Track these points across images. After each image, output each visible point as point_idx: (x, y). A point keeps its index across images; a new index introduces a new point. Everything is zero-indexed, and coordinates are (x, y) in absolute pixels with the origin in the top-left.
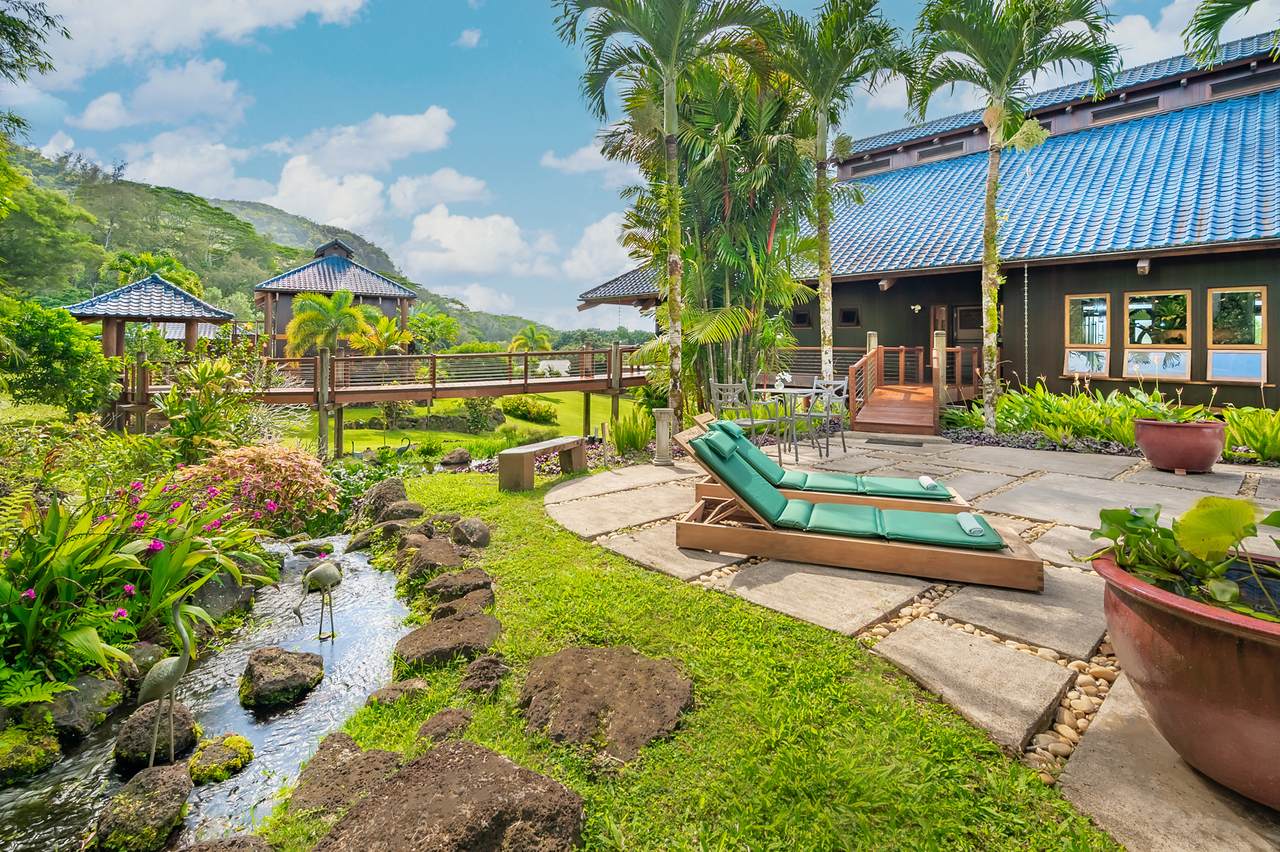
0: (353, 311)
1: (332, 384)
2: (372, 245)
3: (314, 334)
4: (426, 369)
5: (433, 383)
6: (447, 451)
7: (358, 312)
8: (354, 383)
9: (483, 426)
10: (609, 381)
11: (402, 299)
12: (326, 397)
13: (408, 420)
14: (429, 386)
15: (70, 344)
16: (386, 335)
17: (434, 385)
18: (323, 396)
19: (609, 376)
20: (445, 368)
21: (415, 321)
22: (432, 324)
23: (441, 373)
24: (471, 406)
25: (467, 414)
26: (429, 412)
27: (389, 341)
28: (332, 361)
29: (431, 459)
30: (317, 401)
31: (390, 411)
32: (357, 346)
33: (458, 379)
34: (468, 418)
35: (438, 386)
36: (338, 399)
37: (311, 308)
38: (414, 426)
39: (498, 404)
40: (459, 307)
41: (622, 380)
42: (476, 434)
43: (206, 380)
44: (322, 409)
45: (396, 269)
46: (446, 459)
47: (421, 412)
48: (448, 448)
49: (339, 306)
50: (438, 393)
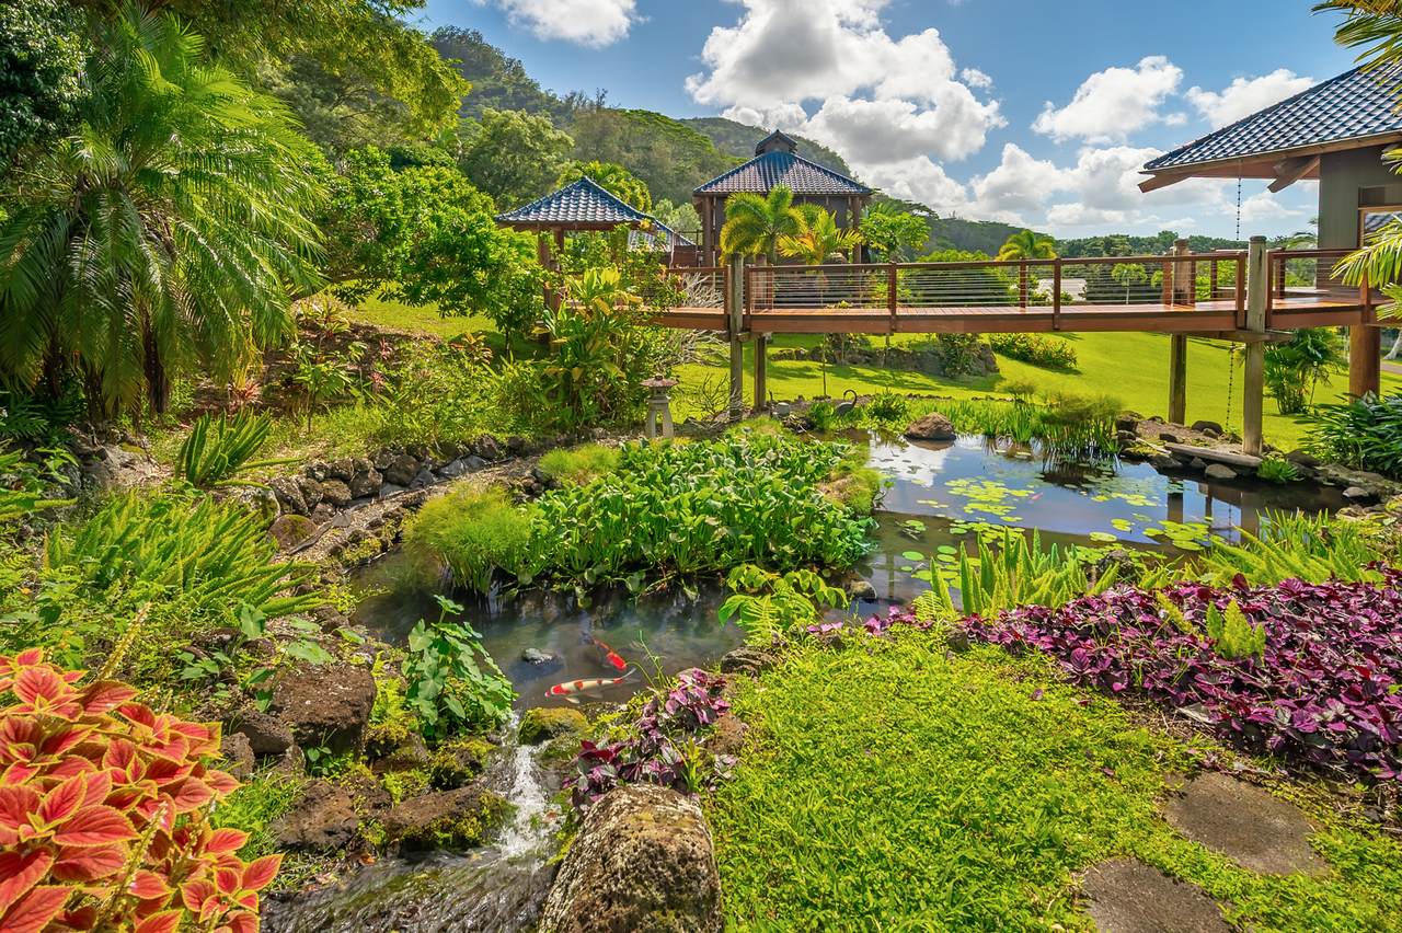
0: (792, 212)
1: (747, 304)
2: (827, 149)
3: (749, 243)
4: (883, 288)
5: (892, 307)
6: (914, 415)
7: (797, 214)
8: (779, 303)
9: (964, 369)
10: (1238, 316)
11: (853, 197)
12: (740, 323)
13: (860, 352)
14: (886, 312)
15: (488, 251)
16: (825, 238)
17: (894, 311)
18: (735, 320)
19: (1240, 304)
20: (908, 284)
21: (870, 224)
22: (892, 227)
23: (903, 292)
24: (947, 340)
25: (941, 350)
26: (888, 343)
27: (829, 245)
28: (748, 272)
29: (890, 426)
30: (728, 327)
31: (837, 341)
32: (789, 253)
33: (928, 301)
34: (942, 354)
35: (900, 311)
36: (755, 326)
37: (747, 210)
38: (868, 361)
39: (985, 338)
40: (925, 213)
41: (1271, 314)
42: (952, 378)
43: (593, 294)
44: (733, 338)
45: (852, 175)
46: (914, 429)
47: (878, 342)
48: (916, 410)
49: (776, 206)
50: (901, 324)
